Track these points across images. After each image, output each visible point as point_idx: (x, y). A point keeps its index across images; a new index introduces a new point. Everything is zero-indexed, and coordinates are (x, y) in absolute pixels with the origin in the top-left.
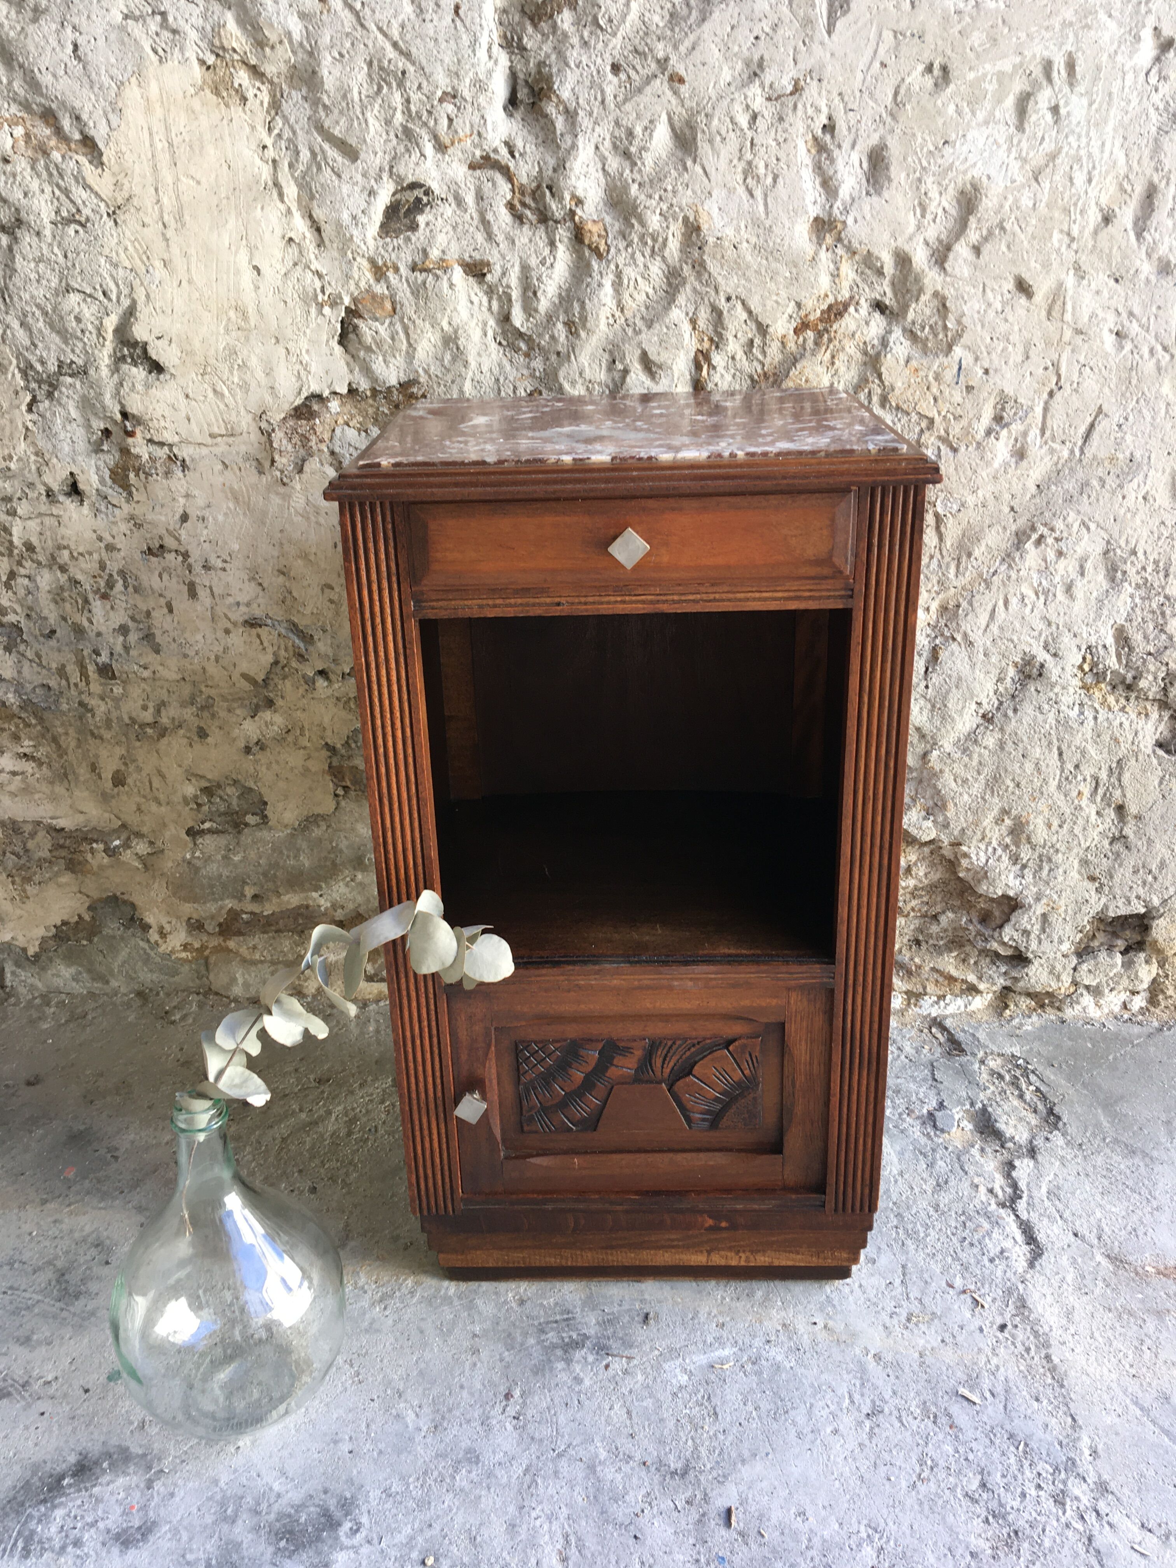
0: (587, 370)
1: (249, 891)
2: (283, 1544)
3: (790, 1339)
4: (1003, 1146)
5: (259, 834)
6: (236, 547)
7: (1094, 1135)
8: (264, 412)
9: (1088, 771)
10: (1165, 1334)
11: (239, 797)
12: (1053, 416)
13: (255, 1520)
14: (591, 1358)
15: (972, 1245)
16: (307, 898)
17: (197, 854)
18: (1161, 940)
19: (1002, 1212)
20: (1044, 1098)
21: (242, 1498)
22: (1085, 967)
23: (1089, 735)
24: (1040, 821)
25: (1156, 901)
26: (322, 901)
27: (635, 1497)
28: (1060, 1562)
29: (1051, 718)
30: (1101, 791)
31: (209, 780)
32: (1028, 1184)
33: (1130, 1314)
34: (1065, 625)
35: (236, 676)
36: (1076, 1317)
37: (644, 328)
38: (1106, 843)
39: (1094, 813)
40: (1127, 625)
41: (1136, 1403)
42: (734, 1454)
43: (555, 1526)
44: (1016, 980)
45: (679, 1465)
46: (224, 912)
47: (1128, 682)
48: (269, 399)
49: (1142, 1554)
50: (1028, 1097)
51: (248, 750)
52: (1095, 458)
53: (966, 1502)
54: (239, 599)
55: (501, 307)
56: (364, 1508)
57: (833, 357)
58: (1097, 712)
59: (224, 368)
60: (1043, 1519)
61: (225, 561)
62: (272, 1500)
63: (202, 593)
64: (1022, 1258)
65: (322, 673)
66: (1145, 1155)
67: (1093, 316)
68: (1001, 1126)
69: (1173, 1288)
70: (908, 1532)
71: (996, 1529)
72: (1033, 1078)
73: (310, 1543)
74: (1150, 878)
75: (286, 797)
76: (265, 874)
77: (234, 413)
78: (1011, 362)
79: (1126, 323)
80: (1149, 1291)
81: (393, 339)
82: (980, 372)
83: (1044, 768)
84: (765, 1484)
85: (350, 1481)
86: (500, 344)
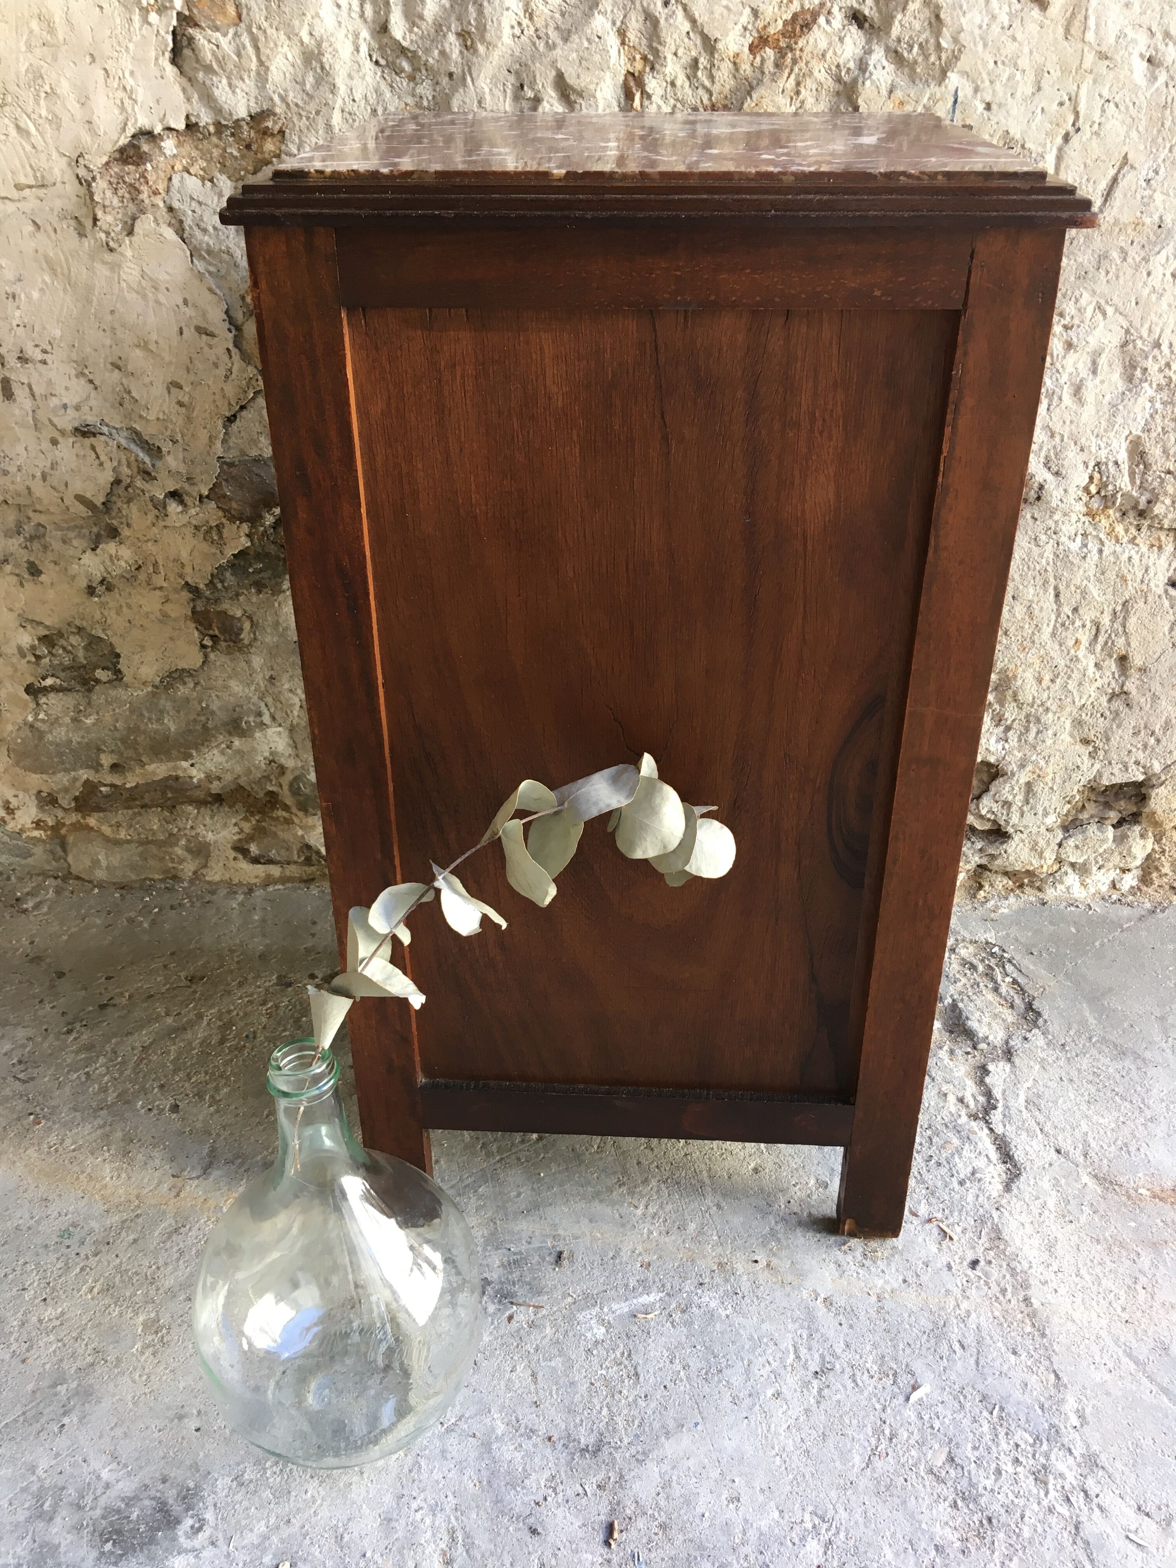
0: (488, 97)
1: (106, 760)
2: (108, 1546)
3: (727, 1281)
4: (975, 1048)
5: (113, 693)
6: (58, 333)
7: (1079, 1033)
8: (81, 155)
9: (1088, 615)
10: (1163, 1270)
11: (85, 648)
12: (1068, 167)
13: (77, 1517)
14: (491, 1308)
15: (939, 1164)
16: (176, 768)
17: (42, 716)
18: (1159, 812)
19: (974, 1124)
20: (1022, 991)
21: (63, 1488)
22: (1071, 842)
23: (1091, 573)
24: (1029, 675)
25: (1157, 767)
26: (194, 772)
27: (537, 1481)
28: (1042, 1558)
29: (1049, 554)
30: (1101, 639)
31: (47, 627)
32: (1004, 1091)
33: (1121, 1245)
34: (1071, 436)
35: (69, 500)
36: (1060, 1250)
37: (559, 41)
38: (1104, 700)
39: (1092, 665)
40: (1144, 436)
41: (1130, 1356)
42: (656, 1425)
43: (440, 1520)
44: (993, 857)
45: (592, 1440)
46: (79, 784)
47: (1141, 507)
48: (87, 139)
49: (1139, 1545)
50: (1004, 989)
51: (91, 591)
52: (1116, 222)
53: (929, 1480)
54: (65, 400)
55: (376, 12)
56: (210, 1501)
57: (798, 84)
58: (1102, 543)
59: (27, 96)
60: (1021, 1502)
61: (45, 352)
62: (99, 1492)
63: (20, 393)
64: (997, 1179)
65: (174, 495)
66: (1137, 1056)
67: (1121, 35)
68: (973, 1024)
69: (1171, 1215)
70: (861, 1520)
71: (966, 1516)
72: (1009, 968)
73: (142, 1545)
74: (1152, 741)
75: (143, 648)
76: (124, 740)
77: (43, 157)
78: (1018, 95)
79: (1161, 47)
80: (1144, 1219)
81: (239, 55)
82: (981, 107)
83: (1036, 612)
84: (691, 1462)
85: (195, 1467)
86: (377, 63)
